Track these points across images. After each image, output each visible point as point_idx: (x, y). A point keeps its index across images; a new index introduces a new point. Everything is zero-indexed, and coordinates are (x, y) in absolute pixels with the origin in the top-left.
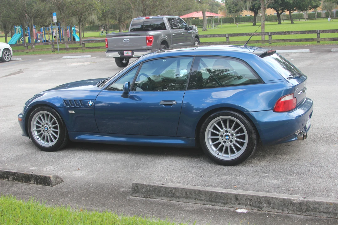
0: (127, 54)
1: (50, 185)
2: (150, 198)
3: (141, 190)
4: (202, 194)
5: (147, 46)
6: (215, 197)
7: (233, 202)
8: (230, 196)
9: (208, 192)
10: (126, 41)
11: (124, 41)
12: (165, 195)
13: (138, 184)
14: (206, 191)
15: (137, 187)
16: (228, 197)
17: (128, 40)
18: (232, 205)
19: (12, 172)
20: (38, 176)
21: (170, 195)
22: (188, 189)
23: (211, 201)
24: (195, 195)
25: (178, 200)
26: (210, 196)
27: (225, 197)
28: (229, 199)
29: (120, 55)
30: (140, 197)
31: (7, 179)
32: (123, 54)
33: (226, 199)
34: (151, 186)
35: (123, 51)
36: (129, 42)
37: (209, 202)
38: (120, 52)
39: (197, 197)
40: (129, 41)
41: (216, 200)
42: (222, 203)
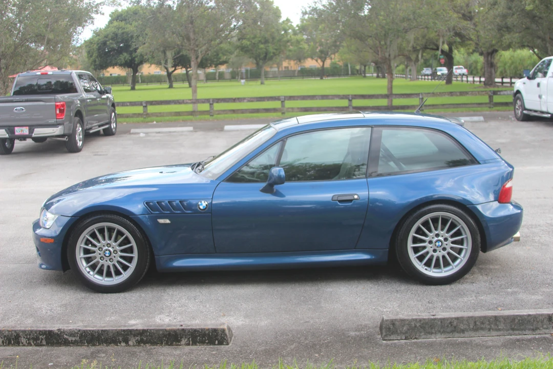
0: (20, 133)
1: (225, 343)
2: (416, 338)
3: (401, 329)
4: (500, 322)
5: (57, 119)
6: (520, 323)
7: (545, 326)
8: (541, 318)
9: (508, 317)
10: (19, 110)
11: (16, 111)
12: (441, 331)
13: (396, 320)
14: (505, 316)
15: (393, 324)
16: (538, 320)
17: (23, 109)
18: (544, 330)
19: (137, 330)
20: (198, 331)
21: (449, 330)
22: (478, 317)
23: (513, 329)
24: (489, 325)
25: (462, 335)
26: (511, 322)
27: (534, 321)
28: (540, 323)
29: (8, 133)
30: (399, 340)
31: (123, 344)
32: (13, 132)
33: (535, 323)
34: (418, 320)
35: (12, 128)
36: (24, 113)
37: (511, 332)
38: (9, 129)
39: (492, 326)
40: (24, 111)
41: (520, 326)
42: (529, 330)
